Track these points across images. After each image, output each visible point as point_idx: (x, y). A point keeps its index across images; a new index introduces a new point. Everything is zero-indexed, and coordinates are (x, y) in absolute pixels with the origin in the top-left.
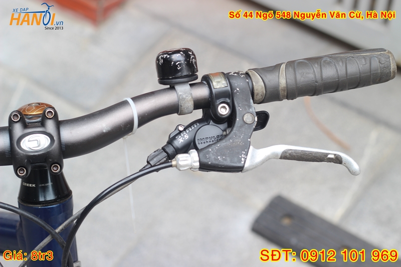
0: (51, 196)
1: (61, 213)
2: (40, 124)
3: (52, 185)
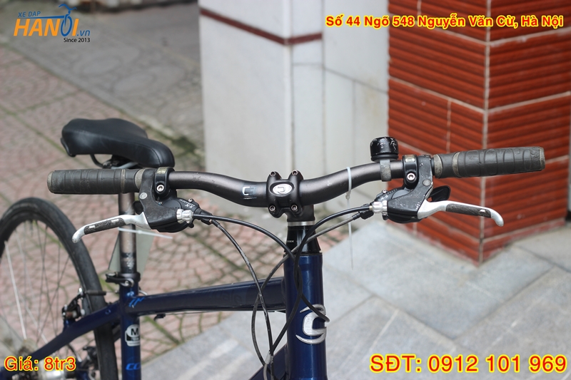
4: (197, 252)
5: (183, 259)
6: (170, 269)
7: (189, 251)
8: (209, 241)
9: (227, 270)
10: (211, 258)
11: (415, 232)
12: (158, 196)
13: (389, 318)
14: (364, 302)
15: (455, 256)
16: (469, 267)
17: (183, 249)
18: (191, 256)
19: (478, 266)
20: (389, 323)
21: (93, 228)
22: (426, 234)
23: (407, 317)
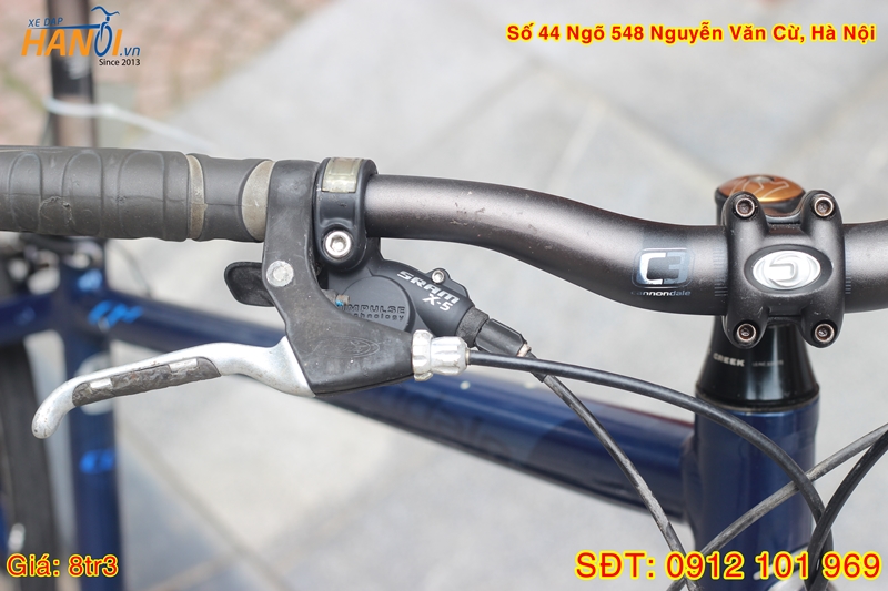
0: (773, 391)
1: (790, 432)
2: (798, 227)
3: (780, 366)
12: (327, 272)
21: (105, 389)
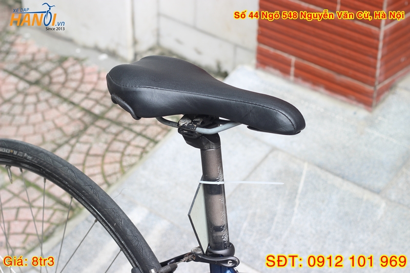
4: (47, 101)
5: (36, 111)
6: (27, 123)
7: (39, 101)
8: (55, 88)
9: (87, 119)
10: (65, 107)
11: (292, 78)
13: (301, 174)
14: (266, 156)
15: (342, 101)
16: (361, 112)
17: (31, 99)
18: (42, 106)
19: (370, 111)
20: (303, 178)
22: (306, 80)
23: (319, 171)
